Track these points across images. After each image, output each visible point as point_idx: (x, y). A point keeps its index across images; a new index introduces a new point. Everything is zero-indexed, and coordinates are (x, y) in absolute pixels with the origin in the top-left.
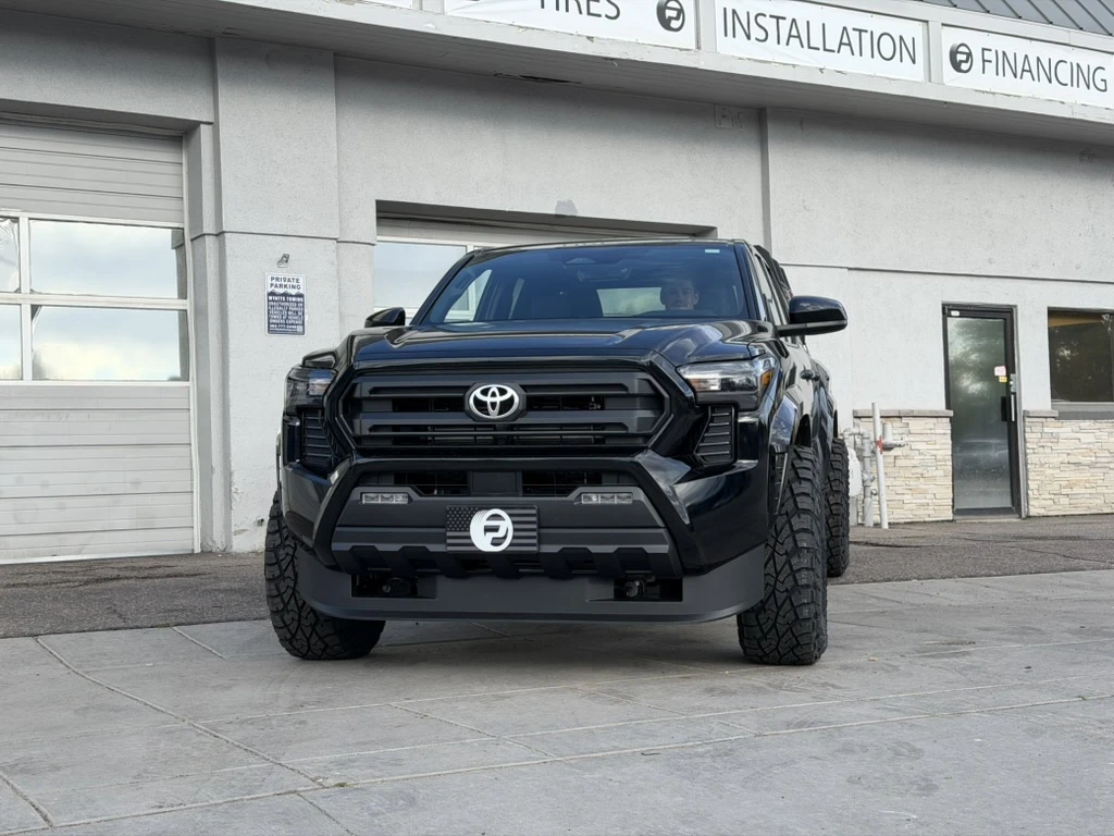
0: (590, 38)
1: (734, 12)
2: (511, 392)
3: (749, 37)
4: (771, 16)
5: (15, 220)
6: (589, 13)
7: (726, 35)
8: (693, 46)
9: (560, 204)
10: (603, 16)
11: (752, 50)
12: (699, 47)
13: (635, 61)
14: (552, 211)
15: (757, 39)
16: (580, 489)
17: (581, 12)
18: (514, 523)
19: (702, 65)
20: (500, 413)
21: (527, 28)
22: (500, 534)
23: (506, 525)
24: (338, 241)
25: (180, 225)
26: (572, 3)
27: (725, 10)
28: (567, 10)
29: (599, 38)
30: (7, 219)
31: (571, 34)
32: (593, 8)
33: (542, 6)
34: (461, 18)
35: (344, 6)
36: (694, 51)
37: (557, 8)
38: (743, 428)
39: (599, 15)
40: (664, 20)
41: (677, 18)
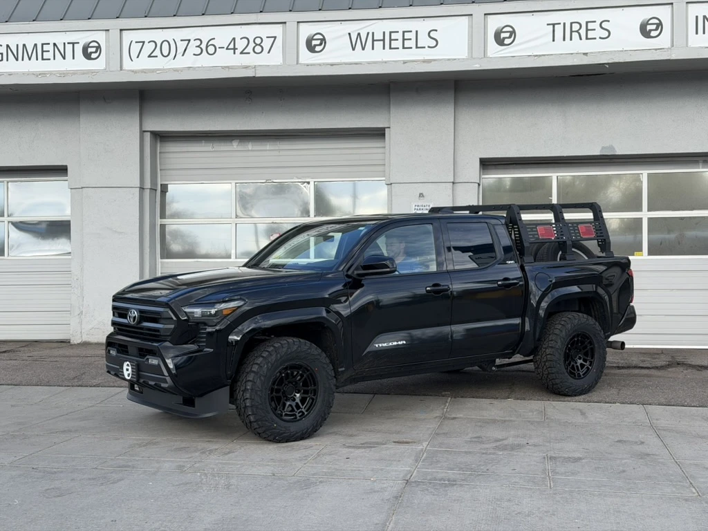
0: (585, 54)
1: (704, 17)
2: (136, 313)
5: (308, 183)
6: (587, 38)
7: (697, 33)
8: (668, 45)
9: (603, 148)
10: (598, 38)
12: (673, 46)
13: (619, 63)
14: (599, 154)
16: (148, 357)
17: (581, 39)
18: (132, 368)
19: (674, 57)
20: (134, 321)
21: (540, 56)
22: (129, 372)
23: (130, 368)
24: (453, 183)
25: (384, 179)
26: (575, 35)
27: (697, 17)
28: (571, 39)
29: (592, 53)
30: (305, 182)
31: (572, 54)
32: (591, 34)
33: (554, 40)
34: (498, 58)
35: (425, 64)
36: (668, 48)
37: (564, 40)
38: (210, 334)
39: (595, 39)
40: (645, 32)
41: (656, 29)
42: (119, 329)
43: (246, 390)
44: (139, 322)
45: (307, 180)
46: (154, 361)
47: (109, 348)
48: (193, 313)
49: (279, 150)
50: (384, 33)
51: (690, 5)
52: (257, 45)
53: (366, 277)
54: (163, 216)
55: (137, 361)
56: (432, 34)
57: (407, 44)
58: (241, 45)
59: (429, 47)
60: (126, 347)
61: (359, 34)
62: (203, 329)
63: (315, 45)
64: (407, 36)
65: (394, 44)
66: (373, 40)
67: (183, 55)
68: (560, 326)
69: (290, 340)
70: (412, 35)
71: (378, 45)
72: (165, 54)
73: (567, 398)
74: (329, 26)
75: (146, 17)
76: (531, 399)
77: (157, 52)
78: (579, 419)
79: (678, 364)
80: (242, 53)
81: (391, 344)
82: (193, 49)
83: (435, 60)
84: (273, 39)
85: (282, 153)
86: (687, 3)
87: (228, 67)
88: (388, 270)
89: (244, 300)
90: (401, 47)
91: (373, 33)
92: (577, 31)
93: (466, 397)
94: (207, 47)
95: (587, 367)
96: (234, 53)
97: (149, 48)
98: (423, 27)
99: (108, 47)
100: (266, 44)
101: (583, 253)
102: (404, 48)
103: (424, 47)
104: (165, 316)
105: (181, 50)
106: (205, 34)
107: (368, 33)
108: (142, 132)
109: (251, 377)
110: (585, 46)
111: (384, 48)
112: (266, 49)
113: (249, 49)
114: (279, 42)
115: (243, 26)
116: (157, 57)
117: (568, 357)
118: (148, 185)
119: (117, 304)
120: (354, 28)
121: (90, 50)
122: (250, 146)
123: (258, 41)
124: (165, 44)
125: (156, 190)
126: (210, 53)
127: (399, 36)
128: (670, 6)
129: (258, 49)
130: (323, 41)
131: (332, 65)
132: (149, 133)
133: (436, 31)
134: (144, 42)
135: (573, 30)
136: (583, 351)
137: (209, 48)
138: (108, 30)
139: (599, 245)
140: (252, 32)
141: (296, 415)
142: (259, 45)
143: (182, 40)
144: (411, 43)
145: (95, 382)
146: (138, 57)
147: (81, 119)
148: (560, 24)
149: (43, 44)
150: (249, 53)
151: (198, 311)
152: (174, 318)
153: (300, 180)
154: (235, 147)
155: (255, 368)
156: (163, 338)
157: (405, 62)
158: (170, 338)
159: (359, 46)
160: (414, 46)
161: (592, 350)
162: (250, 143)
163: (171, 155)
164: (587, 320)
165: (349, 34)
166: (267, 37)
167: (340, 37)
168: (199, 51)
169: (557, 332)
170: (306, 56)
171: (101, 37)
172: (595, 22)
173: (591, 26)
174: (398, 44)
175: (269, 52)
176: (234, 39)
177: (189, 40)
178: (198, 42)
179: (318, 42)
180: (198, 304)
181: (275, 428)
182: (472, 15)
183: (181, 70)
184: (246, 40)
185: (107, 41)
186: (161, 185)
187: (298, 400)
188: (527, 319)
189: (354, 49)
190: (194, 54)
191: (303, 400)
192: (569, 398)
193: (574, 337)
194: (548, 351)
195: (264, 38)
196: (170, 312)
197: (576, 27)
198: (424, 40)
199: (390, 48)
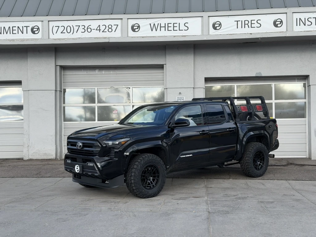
0: (251, 34)
1: (300, 19)
2: (81, 144)
3: (305, 25)
4: (313, 18)
5: (130, 88)
6: (251, 27)
7: (297, 25)
8: (285, 30)
9: (257, 73)
11: (307, 28)
12: (287, 31)
13: (265, 38)
14: (255, 75)
15: (308, 25)
16: (87, 162)
17: (249, 27)
18: (80, 168)
19: (288, 35)
20: (80, 147)
21: (232, 34)
22: (78, 169)
23: (79, 168)
24: (194, 88)
25: (163, 86)
26: (246, 26)
27: (297, 19)
28: (245, 27)
29: (254, 33)
30: (128, 88)
31: (245, 34)
32: (253, 25)
33: (237, 28)
34: (214, 35)
35: (183, 37)
36: (285, 32)
37: (242, 28)
38: (116, 152)
39: (255, 27)
40: (275, 25)
41: (280, 24)
42: (71, 151)
43: (131, 176)
44: (83, 148)
45: (129, 87)
46: (91, 164)
47: (66, 159)
48: (109, 143)
49: (116, 74)
50: (165, 24)
51: (294, 14)
52: (109, 28)
53: (177, 128)
54: (64, 103)
55: (82, 164)
56: (186, 25)
57: (175, 29)
58: (102, 28)
59: (184, 30)
60: (76, 159)
61: (154, 24)
62: (112, 150)
63: (135, 29)
64: (175, 25)
65: (170, 29)
66: (161, 27)
67: (77, 32)
68: (251, 148)
69: (149, 155)
70: (177, 25)
71: (163, 29)
72: (69, 32)
73: (254, 178)
74: (140, 20)
75: (60, 15)
76: (239, 179)
77: (65, 31)
78: (262, 187)
79: (291, 164)
80: (103, 32)
81: (186, 156)
82: (81, 30)
83: (187, 36)
84: (117, 26)
85: (117, 75)
86: (293, 13)
87: (97, 38)
88: (186, 124)
89: (130, 138)
90: (172, 30)
91: (160, 24)
92: (247, 24)
93: (212, 179)
94: (87, 29)
95: (262, 165)
96: (100, 32)
97: (61, 29)
98: (182, 21)
99: (43, 29)
100: (114, 28)
101: (256, 117)
102: (174, 30)
103: (183, 30)
104: (96, 145)
105: (76, 30)
106: (87, 23)
107: (158, 24)
108: (56, 66)
109: (134, 170)
110: (250, 30)
111: (165, 30)
112: (114, 30)
113: (106, 30)
114: (119, 27)
115: (103, 20)
116: (65, 33)
117: (255, 161)
118: (58, 89)
119: (69, 140)
120: (152, 21)
121: (34, 30)
122: (104, 72)
123: (110, 27)
124: (69, 27)
125: (61, 91)
126: (89, 31)
127: (172, 25)
128: (286, 14)
129: (110, 30)
130: (139, 27)
131: (143, 37)
132: (59, 66)
133: (188, 23)
134: (59, 27)
135: (246, 23)
136: (260, 159)
137: (88, 30)
138: (43, 21)
139: (264, 114)
140: (107, 23)
141: (151, 186)
142: (111, 28)
143: (76, 26)
144: (177, 28)
145: (48, 175)
146: (56, 33)
147: (28, 60)
148: (240, 21)
149: (13, 27)
150: (106, 32)
151: (110, 143)
152: (100, 146)
153: (126, 87)
154: (97, 72)
155: (135, 167)
156: (94, 154)
157: (174, 36)
158: (98, 154)
159: (154, 29)
160: (178, 30)
161: (264, 158)
162: (104, 71)
163: (68, 76)
164: (262, 145)
165: (150, 24)
166: (114, 25)
167: (147, 25)
168: (84, 31)
169: (250, 150)
170: (131, 33)
171: (39, 24)
172: (255, 20)
173: (253, 22)
174: (171, 28)
175: (115, 32)
176: (99, 26)
177: (79, 26)
178: (83, 27)
179: (137, 27)
180: (110, 139)
181: (143, 192)
182: (203, 17)
183: (76, 39)
184: (105, 26)
185: (42, 26)
186: (64, 89)
187: (151, 180)
188: (238, 145)
189: (152, 31)
190: (82, 32)
191: (153, 180)
192: (255, 178)
193: (256, 153)
194: (247, 159)
195: (113, 25)
196: (98, 143)
197: (247, 22)
198: (182, 27)
199: (168, 30)
